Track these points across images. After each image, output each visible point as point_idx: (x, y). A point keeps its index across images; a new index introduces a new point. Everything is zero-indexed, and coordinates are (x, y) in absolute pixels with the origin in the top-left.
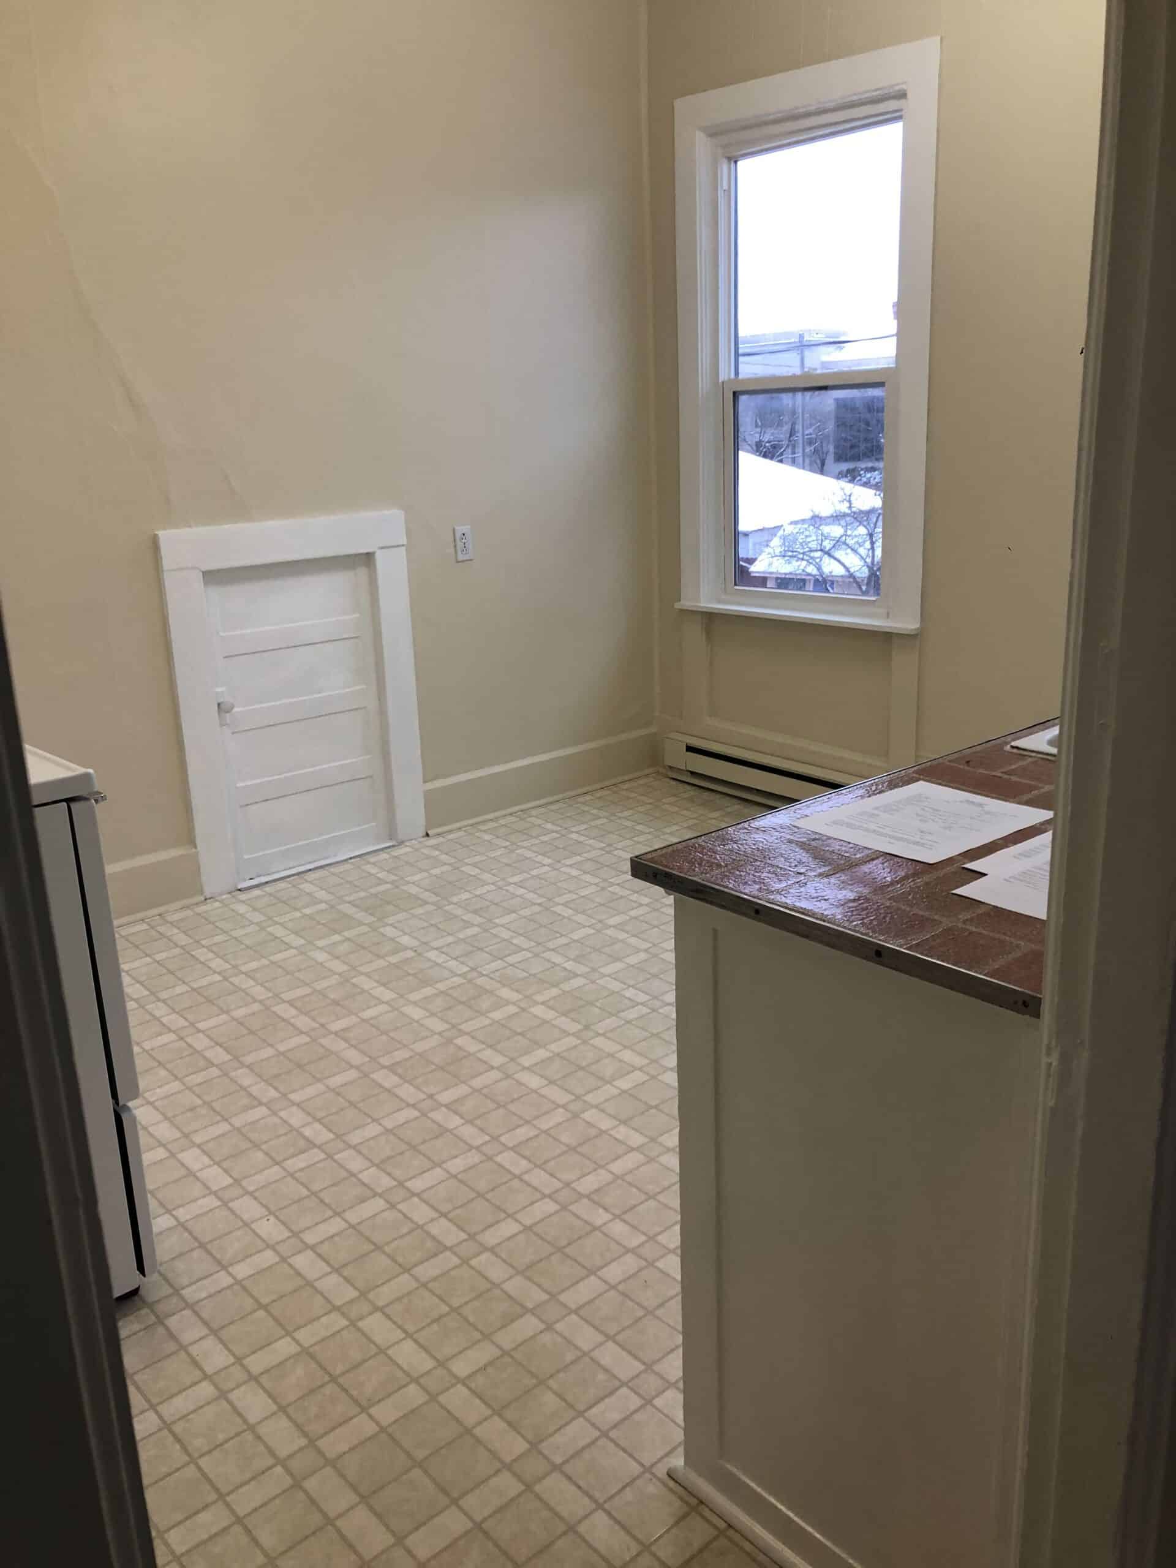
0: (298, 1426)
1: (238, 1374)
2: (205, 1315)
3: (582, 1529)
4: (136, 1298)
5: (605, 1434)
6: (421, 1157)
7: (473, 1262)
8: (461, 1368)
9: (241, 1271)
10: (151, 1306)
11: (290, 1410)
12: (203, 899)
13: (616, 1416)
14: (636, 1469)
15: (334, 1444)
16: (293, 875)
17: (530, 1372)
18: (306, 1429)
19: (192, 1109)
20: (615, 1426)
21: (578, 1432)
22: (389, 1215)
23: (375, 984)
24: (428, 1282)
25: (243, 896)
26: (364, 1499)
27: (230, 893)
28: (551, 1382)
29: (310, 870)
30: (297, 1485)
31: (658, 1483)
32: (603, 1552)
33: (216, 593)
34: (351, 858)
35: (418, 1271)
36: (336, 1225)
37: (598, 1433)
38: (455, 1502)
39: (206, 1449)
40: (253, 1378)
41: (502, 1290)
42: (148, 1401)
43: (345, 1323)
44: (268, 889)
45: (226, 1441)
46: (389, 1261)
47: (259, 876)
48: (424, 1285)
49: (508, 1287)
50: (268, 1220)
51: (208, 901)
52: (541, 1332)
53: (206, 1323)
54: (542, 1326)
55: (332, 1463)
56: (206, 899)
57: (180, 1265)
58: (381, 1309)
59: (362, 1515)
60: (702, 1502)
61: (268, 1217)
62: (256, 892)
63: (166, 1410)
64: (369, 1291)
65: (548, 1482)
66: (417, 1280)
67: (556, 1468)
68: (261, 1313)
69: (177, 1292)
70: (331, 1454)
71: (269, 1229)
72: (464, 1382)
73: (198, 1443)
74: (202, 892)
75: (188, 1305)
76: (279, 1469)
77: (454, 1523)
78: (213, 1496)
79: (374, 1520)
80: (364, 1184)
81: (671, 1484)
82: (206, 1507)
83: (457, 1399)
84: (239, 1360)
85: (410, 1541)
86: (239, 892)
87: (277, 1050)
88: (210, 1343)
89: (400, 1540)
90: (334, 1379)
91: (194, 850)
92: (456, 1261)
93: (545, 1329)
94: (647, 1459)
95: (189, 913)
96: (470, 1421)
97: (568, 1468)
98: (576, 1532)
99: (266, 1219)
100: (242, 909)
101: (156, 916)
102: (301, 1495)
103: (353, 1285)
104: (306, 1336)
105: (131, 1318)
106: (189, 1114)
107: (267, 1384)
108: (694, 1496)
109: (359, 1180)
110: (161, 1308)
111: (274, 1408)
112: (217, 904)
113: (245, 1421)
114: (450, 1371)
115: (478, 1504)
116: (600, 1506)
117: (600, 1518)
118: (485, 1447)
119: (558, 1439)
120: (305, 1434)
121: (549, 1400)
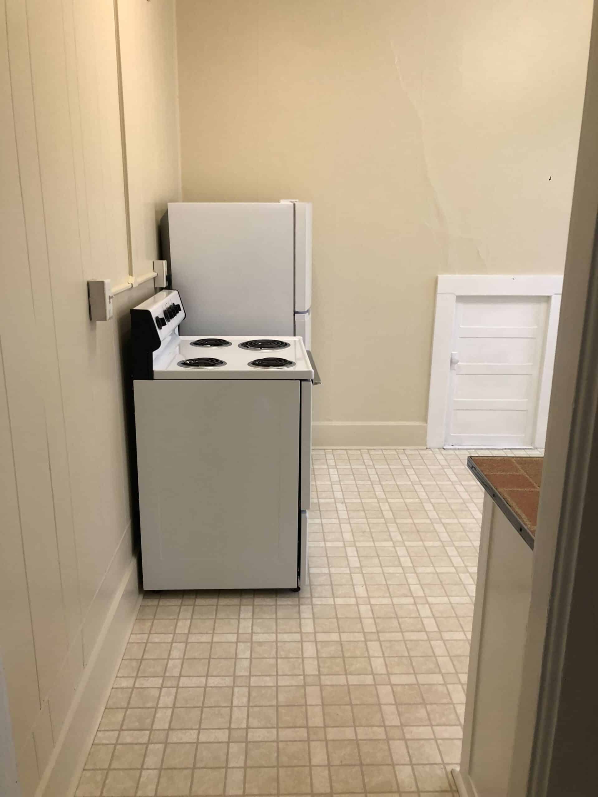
0: (319, 666)
1: (312, 638)
2: (315, 610)
3: (397, 768)
4: (297, 593)
5: (436, 740)
6: (443, 590)
7: (432, 642)
8: (395, 680)
9: (339, 601)
10: (299, 597)
11: (320, 660)
12: (425, 448)
13: (446, 735)
14: (439, 760)
15: (326, 680)
16: (473, 449)
17: (422, 697)
18: (321, 669)
19: (364, 532)
20: (443, 739)
21: (424, 732)
22: (412, 607)
23: (477, 509)
24: (407, 641)
25: (444, 452)
26: (323, 705)
27: (439, 449)
28: (428, 707)
29: (482, 449)
30: (304, 686)
31: (444, 772)
32: (399, 781)
33: (461, 306)
34: (505, 449)
35: (406, 634)
36: (387, 601)
37: (432, 737)
38: (355, 726)
39: (283, 656)
40: (316, 642)
41: (436, 660)
42: (277, 630)
43: (363, 639)
44: (457, 452)
45: (292, 658)
46: (398, 625)
47: (456, 445)
48: (405, 641)
49: (440, 660)
50: (362, 587)
51: (427, 450)
52: (440, 684)
53: (313, 614)
54: (442, 682)
55: (321, 686)
56: (427, 449)
57: (319, 589)
58: (380, 642)
59: (318, 710)
60: (458, 791)
61: (363, 586)
62: (452, 452)
63: (280, 637)
64: (381, 632)
65: (397, 742)
66: (404, 638)
67: (405, 740)
68: (335, 620)
69: (312, 597)
70: (323, 683)
71: (361, 591)
72: (392, 685)
73: (282, 654)
74: (426, 445)
75: (312, 605)
76: (302, 677)
77: (349, 733)
78: (275, 673)
79: (321, 714)
80: (410, 590)
81: (450, 776)
82: (269, 676)
83: (385, 692)
84: (315, 633)
85: (329, 730)
86: (443, 450)
87: (413, 521)
88: (310, 622)
89: (325, 727)
90: (343, 657)
91: (426, 425)
92: (425, 638)
93: (443, 684)
94: (446, 760)
95: (417, 452)
96: (383, 701)
97: (409, 742)
98: (394, 768)
99: (362, 586)
100: (440, 457)
101: (402, 450)
102: (303, 691)
103: (376, 627)
104: (345, 637)
105: (290, 599)
106: (361, 533)
107: (319, 647)
108: (456, 787)
109: (409, 587)
110: (302, 601)
111: (315, 655)
112: (431, 452)
113: (302, 654)
114: (389, 679)
115: (362, 733)
116: (412, 764)
117: (408, 769)
118: (382, 714)
119: (414, 729)
120: (319, 671)
121: (422, 713)
